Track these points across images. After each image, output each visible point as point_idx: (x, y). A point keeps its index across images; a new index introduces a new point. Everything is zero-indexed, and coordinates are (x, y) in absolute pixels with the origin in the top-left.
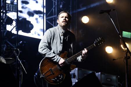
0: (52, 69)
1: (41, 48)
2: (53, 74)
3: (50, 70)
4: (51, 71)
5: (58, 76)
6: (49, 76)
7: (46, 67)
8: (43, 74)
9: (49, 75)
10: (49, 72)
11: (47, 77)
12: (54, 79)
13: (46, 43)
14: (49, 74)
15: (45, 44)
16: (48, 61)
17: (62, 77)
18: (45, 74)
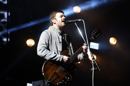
0: (57, 71)
1: (40, 50)
2: (59, 77)
5: (65, 78)
6: (55, 80)
7: (49, 71)
10: (54, 76)
11: (54, 82)
12: (61, 82)
13: (44, 44)
14: (55, 78)
15: (43, 46)
16: (50, 64)
17: (68, 78)
18: (50, 79)
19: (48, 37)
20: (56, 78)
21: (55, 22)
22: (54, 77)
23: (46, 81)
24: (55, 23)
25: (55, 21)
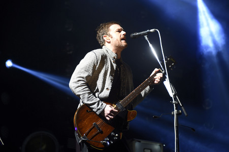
0: (98, 123)
3: (94, 127)
4: (96, 127)
5: (111, 134)
6: (95, 138)
7: (86, 122)
8: (83, 135)
9: (95, 136)
10: (93, 130)
11: (92, 140)
14: (94, 134)
17: (117, 135)
18: (86, 135)
19: (96, 62)
20: (96, 134)
21: (108, 41)
22: (93, 132)
23: (80, 138)
24: (109, 43)
25: (110, 38)
